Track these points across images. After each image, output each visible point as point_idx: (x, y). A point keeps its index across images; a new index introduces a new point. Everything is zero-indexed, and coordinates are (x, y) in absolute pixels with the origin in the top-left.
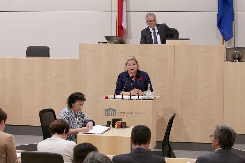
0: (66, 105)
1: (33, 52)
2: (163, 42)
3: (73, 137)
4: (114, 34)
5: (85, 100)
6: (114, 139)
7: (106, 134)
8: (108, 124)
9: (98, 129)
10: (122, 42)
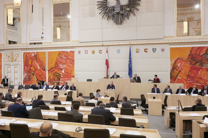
0: (96, 92)
1: (88, 80)
2: (117, 78)
3: (97, 99)
4: (106, 77)
5: (100, 91)
6: (106, 100)
7: (104, 99)
8: (105, 96)
9: (103, 97)
10: (108, 78)
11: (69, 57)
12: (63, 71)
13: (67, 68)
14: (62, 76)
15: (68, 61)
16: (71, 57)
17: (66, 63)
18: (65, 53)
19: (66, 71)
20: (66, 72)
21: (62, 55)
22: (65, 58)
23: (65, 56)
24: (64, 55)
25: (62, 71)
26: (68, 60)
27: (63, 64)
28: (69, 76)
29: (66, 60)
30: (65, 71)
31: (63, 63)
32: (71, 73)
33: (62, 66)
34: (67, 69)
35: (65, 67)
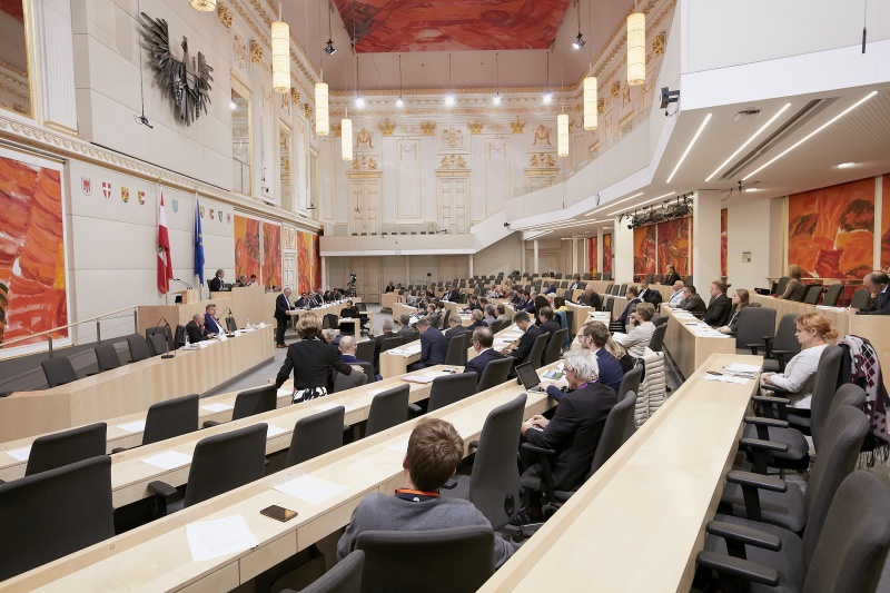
11: (40, 197)
12: (17, 270)
13: (35, 251)
14: (11, 296)
15: (36, 216)
16: (49, 201)
17: (26, 225)
18: (22, 173)
19: (30, 265)
20: (30, 270)
21: (7, 180)
22: (20, 197)
23: (23, 190)
24: (15, 182)
25: (11, 265)
26: (34, 210)
27: (16, 233)
28: (43, 291)
29: (28, 209)
30: (24, 269)
31: (12, 225)
32: (51, 276)
33: (11, 242)
34: (33, 259)
35: (22, 244)
